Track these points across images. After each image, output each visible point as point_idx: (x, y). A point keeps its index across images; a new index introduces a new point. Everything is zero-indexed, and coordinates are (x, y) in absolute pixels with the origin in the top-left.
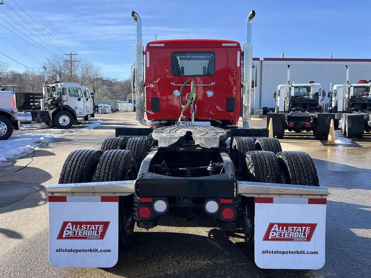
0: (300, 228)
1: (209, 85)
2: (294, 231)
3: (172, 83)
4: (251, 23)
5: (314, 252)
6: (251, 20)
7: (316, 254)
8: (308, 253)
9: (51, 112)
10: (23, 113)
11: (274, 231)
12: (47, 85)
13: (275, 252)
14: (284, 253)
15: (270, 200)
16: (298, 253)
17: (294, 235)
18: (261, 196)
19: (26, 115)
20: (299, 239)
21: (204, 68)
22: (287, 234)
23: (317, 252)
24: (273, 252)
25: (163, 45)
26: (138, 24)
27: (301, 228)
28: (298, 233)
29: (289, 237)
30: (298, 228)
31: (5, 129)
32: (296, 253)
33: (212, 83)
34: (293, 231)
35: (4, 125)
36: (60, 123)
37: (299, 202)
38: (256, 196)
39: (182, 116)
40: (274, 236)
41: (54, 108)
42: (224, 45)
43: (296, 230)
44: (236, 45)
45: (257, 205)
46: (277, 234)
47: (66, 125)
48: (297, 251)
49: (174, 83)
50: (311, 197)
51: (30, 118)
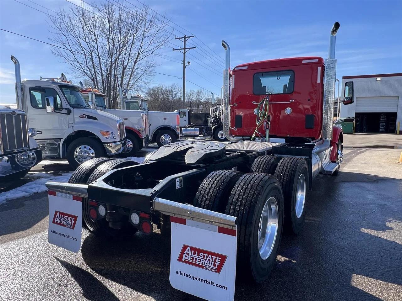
0: (210, 256)
1: (288, 102)
2: (205, 258)
3: (253, 102)
4: (335, 36)
5: (223, 287)
6: (335, 33)
7: (225, 289)
8: (217, 286)
9: (213, 128)
10: (194, 128)
11: (187, 253)
12: (213, 107)
13: (187, 276)
14: (194, 278)
15: (183, 222)
16: (207, 282)
17: (205, 262)
18: (177, 216)
19: (195, 130)
20: (209, 268)
21: (285, 86)
22: (199, 259)
23: (226, 288)
24: (185, 275)
25: (246, 67)
26: (227, 51)
27: (212, 256)
28: (209, 262)
29: (200, 263)
30: (209, 256)
31: (170, 140)
32: (206, 282)
33: (291, 101)
34: (203, 258)
35: (169, 137)
36: (219, 136)
37: (208, 229)
38: (171, 215)
39: (256, 132)
40: (187, 258)
41: (216, 125)
42: (304, 62)
43: (207, 258)
44: (317, 60)
45: (173, 224)
46: (190, 258)
47: (223, 138)
48: (207, 280)
49: (255, 102)
50: (220, 225)
51: (197, 132)
